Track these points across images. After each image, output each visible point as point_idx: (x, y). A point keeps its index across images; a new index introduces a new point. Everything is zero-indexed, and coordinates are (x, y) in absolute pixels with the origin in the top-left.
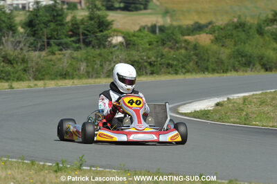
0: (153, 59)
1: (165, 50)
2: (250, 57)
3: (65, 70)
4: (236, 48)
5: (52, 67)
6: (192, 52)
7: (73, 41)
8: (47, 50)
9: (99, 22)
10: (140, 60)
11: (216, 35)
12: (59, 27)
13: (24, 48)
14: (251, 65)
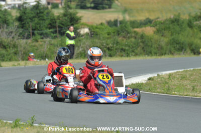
0: (111, 45)
1: (120, 39)
2: (183, 44)
3: (45, 53)
4: (173, 37)
5: (36, 51)
6: (140, 40)
7: (52, 32)
8: (32, 39)
9: (71, 18)
10: (101, 46)
11: (158, 28)
12: (41, 22)
13: (15, 37)
14: (184, 50)
